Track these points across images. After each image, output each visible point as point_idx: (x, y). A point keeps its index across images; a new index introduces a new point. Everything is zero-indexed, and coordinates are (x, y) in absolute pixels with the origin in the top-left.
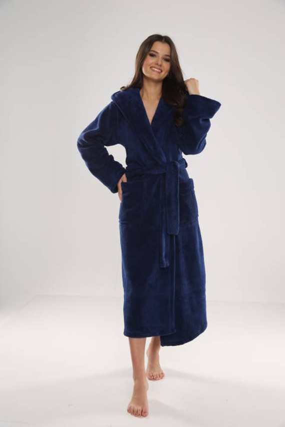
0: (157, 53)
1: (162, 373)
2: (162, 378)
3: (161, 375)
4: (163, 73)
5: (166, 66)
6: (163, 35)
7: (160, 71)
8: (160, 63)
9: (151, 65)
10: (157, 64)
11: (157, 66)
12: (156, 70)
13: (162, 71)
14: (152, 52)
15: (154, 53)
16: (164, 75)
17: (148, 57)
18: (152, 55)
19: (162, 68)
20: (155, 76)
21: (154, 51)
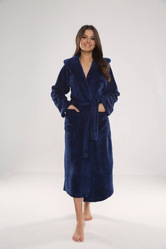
0: (87, 36)
1: (91, 217)
2: (91, 220)
3: (91, 218)
4: (92, 47)
5: (93, 42)
6: (89, 25)
7: (90, 46)
8: (89, 41)
9: (85, 43)
10: (87, 42)
11: (88, 44)
12: (88, 46)
13: (91, 46)
14: (84, 36)
15: (86, 36)
16: (92, 48)
17: (82, 39)
18: (84, 38)
19: (90, 44)
20: (88, 49)
21: (85, 35)
